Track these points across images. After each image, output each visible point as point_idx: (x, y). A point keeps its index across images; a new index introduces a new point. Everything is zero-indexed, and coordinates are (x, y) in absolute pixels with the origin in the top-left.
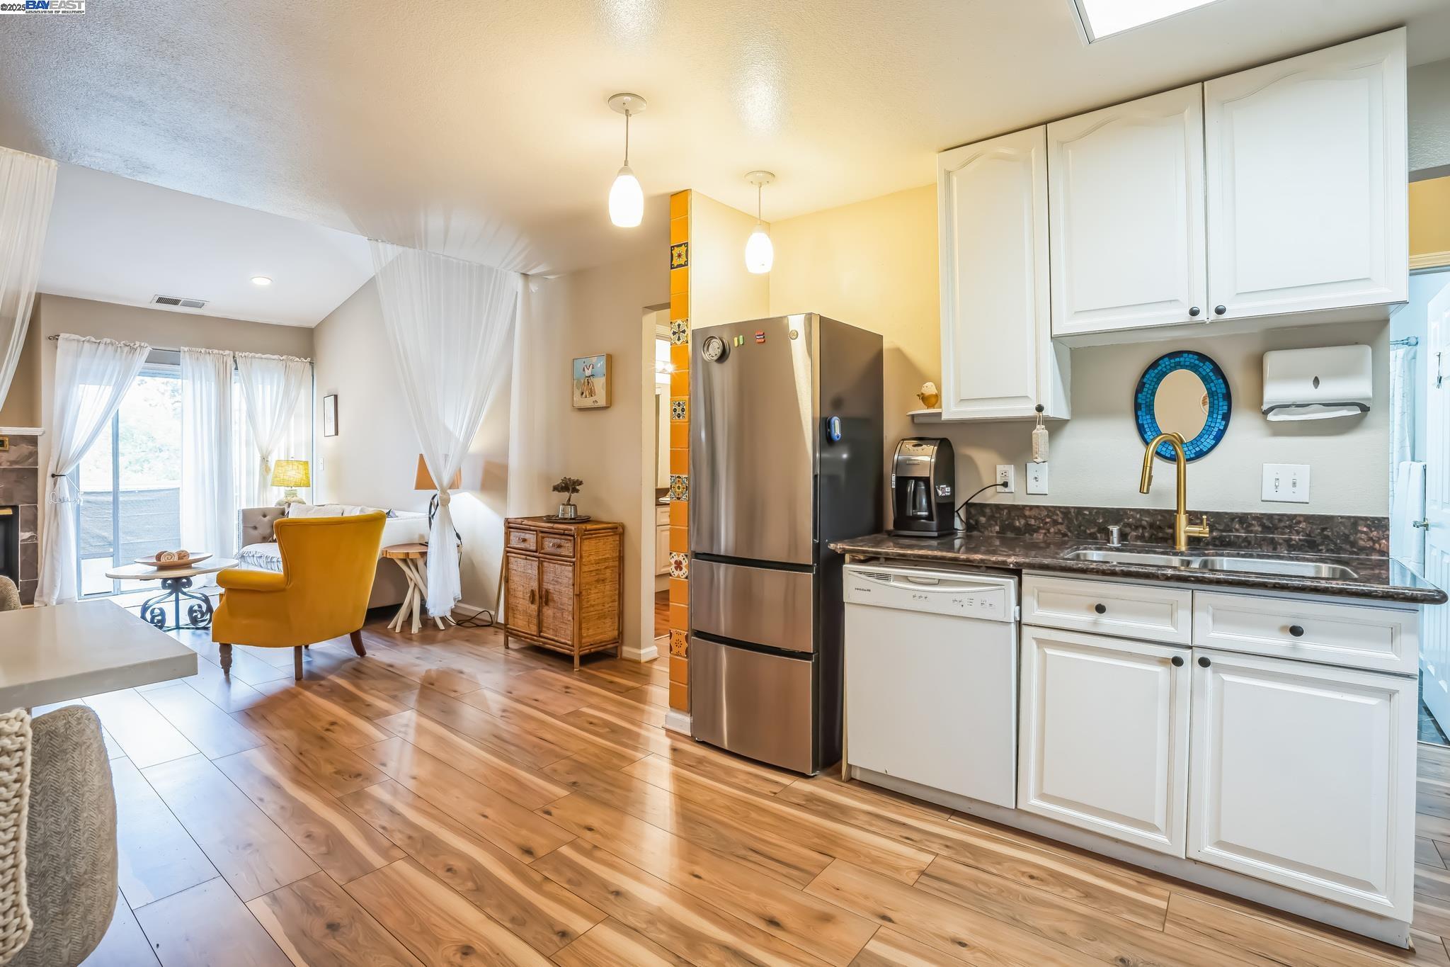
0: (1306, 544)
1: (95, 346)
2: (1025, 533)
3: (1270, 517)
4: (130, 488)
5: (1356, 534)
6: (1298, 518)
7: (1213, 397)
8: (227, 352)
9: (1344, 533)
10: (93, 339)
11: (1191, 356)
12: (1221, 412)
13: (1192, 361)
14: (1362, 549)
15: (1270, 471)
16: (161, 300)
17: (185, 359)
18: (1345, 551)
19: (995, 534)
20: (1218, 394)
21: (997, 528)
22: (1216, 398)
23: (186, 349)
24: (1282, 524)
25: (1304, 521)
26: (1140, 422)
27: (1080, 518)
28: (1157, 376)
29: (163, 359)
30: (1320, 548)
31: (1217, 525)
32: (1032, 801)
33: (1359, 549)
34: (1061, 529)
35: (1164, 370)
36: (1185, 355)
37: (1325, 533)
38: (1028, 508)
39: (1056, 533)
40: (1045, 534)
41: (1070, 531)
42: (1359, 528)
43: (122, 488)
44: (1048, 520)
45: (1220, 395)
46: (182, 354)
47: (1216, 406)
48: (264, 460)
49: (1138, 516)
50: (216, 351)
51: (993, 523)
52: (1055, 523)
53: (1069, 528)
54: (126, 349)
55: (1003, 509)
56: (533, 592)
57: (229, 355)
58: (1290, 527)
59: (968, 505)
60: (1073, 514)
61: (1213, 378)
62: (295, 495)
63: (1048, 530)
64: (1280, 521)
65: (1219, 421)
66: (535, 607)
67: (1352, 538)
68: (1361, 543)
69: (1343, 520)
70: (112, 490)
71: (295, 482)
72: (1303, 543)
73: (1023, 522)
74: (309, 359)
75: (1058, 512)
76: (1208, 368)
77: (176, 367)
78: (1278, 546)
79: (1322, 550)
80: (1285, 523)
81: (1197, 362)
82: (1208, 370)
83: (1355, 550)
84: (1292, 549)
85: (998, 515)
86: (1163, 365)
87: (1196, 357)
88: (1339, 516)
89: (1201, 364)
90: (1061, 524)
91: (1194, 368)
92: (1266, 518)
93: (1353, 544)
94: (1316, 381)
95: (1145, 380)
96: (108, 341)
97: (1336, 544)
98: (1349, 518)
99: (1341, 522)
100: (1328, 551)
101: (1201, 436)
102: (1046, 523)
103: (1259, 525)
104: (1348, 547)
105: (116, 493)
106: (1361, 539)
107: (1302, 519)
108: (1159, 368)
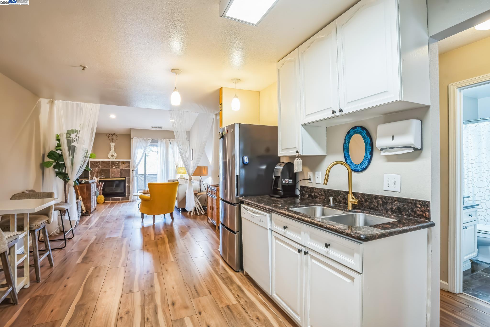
0: (398, 211)
1: (140, 140)
2: (314, 198)
3: (385, 197)
4: (149, 174)
5: (416, 208)
6: (395, 199)
7: (366, 145)
8: (168, 139)
9: (411, 207)
10: (140, 138)
11: (359, 128)
12: (369, 151)
13: (360, 130)
14: (418, 215)
15: (386, 177)
16: (153, 128)
17: (159, 142)
18: (412, 216)
19: (307, 198)
20: (368, 143)
21: (307, 196)
22: (367, 145)
23: (159, 139)
24: (389, 201)
25: (397, 201)
26: (345, 156)
27: (328, 194)
28: (350, 137)
29: (154, 142)
30: (403, 213)
31: (368, 200)
32: (274, 294)
33: (417, 215)
34: (323, 197)
35: (351, 134)
36: (357, 128)
37: (404, 206)
38: (315, 189)
39: (322, 199)
40: (319, 199)
41: (326, 199)
42: (417, 205)
43: (146, 174)
44: (320, 194)
45: (369, 144)
46: (158, 140)
47: (367, 149)
48: (177, 167)
49: (344, 194)
50: (166, 139)
51: (306, 193)
52: (322, 195)
53: (325, 197)
54: (146, 140)
55: (308, 189)
56: (211, 206)
57: (169, 140)
58: (392, 203)
59: (301, 187)
60: (326, 192)
61: (366, 137)
62: (183, 176)
63: (320, 197)
64: (389, 200)
65: (369, 155)
66: (211, 211)
67: (414, 210)
68: (418, 212)
69: (411, 201)
70: (144, 174)
71: (182, 173)
72: (397, 210)
73: (314, 194)
74: (188, 140)
75: (322, 191)
76: (364, 133)
77: (156, 144)
78: (388, 211)
79: (403, 214)
80: (390, 201)
81: (361, 130)
82: (365, 134)
83: (416, 216)
84: (393, 213)
85: (307, 191)
86: (351, 132)
87: (361, 128)
88: (410, 199)
89: (362, 131)
90: (323, 195)
91: (360, 133)
92: (383, 198)
93: (415, 212)
94: (393, 137)
95: (346, 139)
96: (143, 138)
97: (408, 212)
98: (413, 200)
99: (410, 202)
100: (406, 215)
101: (363, 161)
102: (319, 195)
103: (382, 201)
104: (413, 214)
105: (145, 174)
106: (418, 211)
107: (396, 199)
108: (350, 134)
